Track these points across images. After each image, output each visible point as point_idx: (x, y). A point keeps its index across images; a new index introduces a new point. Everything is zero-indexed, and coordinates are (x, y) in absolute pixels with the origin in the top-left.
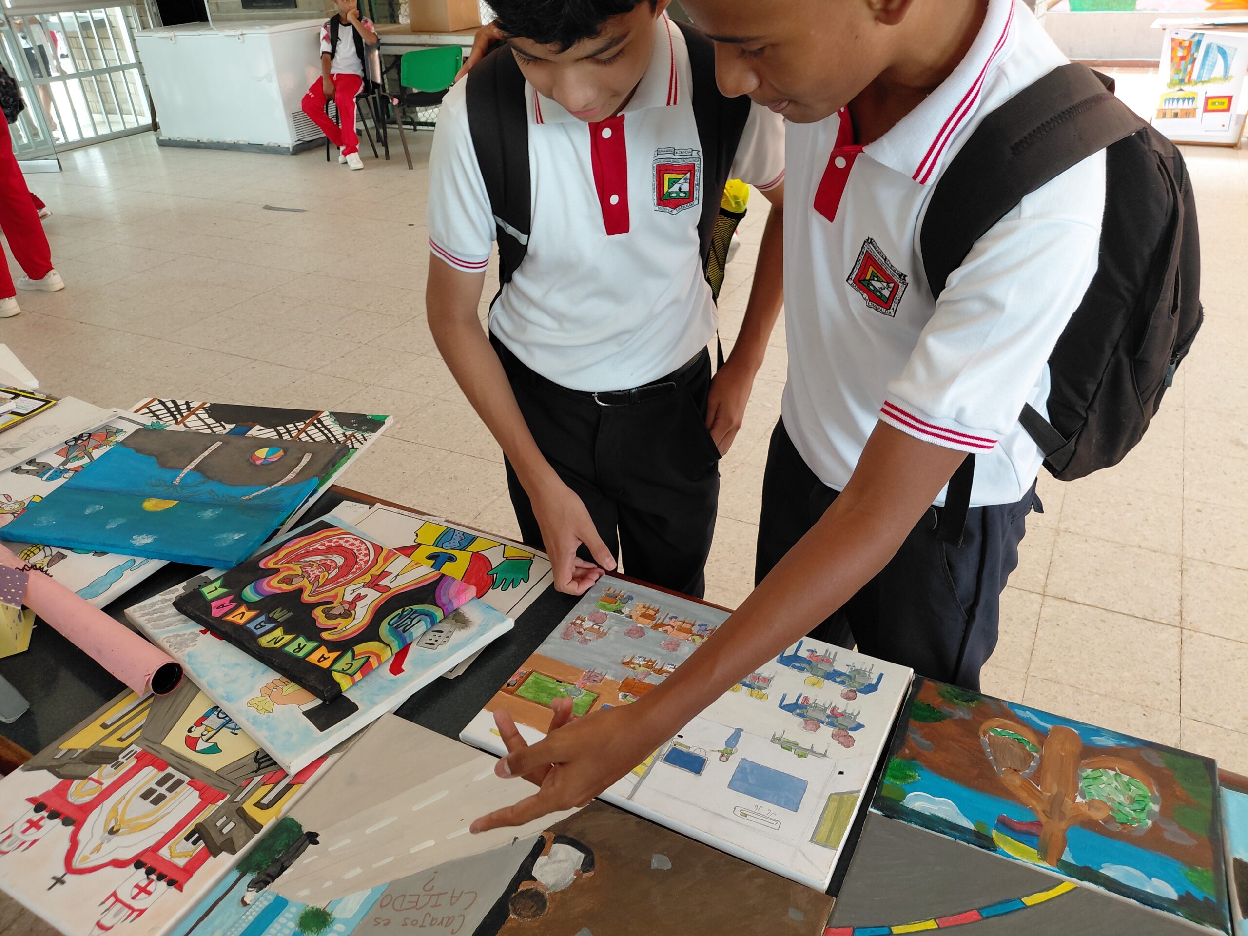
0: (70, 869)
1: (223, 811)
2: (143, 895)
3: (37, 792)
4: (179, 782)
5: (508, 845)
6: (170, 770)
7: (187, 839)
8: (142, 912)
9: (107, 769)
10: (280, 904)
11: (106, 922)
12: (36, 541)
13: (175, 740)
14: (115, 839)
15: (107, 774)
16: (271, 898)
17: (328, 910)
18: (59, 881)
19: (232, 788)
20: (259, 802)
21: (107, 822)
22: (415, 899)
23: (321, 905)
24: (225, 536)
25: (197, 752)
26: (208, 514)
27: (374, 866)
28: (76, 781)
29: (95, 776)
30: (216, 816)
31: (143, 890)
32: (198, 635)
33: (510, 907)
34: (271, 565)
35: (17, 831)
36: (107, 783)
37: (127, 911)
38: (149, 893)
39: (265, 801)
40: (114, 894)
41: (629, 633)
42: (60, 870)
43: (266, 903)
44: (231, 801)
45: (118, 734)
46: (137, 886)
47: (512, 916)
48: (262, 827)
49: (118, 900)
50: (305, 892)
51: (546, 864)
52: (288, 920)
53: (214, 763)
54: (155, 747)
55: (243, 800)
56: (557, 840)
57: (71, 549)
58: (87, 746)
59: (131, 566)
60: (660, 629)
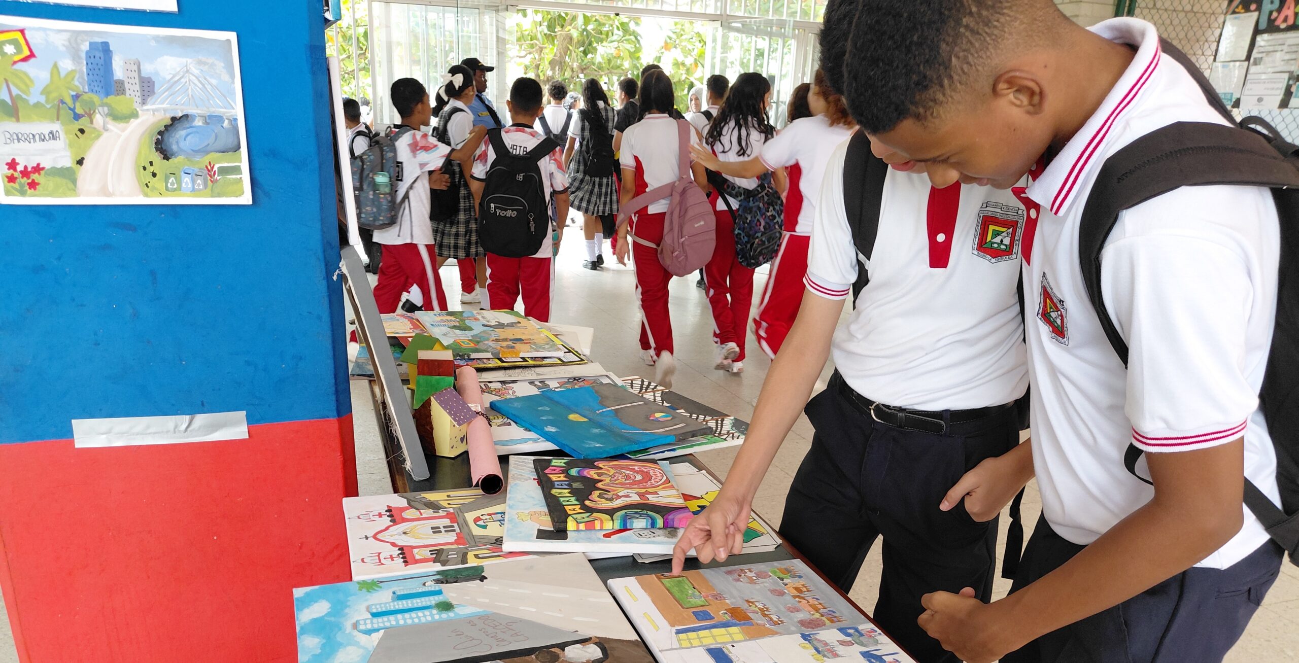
0: (375, 537)
1: (458, 550)
2: (390, 559)
3: (393, 505)
4: (454, 531)
5: (569, 632)
6: (456, 525)
7: (430, 551)
8: (383, 564)
9: (431, 511)
10: (439, 592)
11: (365, 560)
12: (504, 413)
13: (470, 516)
14: (404, 535)
15: (428, 513)
16: (437, 589)
17: (455, 606)
18: (367, 538)
19: (473, 543)
20: (478, 555)
21: (407, 529)
22: (497, 624)
23: (454, 603)
24: (593, 443)
25: (476, 525)
26: (597, 431)
27: (496, 603)
28: (413, 509)
29: (422, 511)
30: (452, 550)
31: (392, 558)
32: (531, 479)
33: (537, 653)
34: (601, 466)
35: (371, 514)
36: (424, 516)
37: (378, 561)
38: (393, 560)
39: (480, 556)
40: (379, 553)
41: (773, 591)
42: (370, 534)
43: (433, 589)
44: (466, 548)
45: (449, 502)
46: (391, 556)
47: (533, 656)
48: (467, 563)
49: (379, 556)
50: (454, 595)
51: (577, 648)
52: (434, 600)
53: (476, 531)
54: (459, 513)
55: (472, 551)
56: (595, 644)
57: (516, 423)
58: (432, 499)
59: (535, 440)
60: (797, 599)
